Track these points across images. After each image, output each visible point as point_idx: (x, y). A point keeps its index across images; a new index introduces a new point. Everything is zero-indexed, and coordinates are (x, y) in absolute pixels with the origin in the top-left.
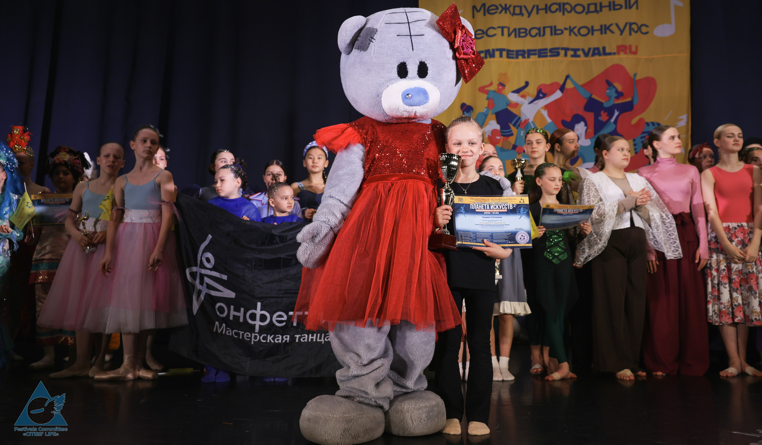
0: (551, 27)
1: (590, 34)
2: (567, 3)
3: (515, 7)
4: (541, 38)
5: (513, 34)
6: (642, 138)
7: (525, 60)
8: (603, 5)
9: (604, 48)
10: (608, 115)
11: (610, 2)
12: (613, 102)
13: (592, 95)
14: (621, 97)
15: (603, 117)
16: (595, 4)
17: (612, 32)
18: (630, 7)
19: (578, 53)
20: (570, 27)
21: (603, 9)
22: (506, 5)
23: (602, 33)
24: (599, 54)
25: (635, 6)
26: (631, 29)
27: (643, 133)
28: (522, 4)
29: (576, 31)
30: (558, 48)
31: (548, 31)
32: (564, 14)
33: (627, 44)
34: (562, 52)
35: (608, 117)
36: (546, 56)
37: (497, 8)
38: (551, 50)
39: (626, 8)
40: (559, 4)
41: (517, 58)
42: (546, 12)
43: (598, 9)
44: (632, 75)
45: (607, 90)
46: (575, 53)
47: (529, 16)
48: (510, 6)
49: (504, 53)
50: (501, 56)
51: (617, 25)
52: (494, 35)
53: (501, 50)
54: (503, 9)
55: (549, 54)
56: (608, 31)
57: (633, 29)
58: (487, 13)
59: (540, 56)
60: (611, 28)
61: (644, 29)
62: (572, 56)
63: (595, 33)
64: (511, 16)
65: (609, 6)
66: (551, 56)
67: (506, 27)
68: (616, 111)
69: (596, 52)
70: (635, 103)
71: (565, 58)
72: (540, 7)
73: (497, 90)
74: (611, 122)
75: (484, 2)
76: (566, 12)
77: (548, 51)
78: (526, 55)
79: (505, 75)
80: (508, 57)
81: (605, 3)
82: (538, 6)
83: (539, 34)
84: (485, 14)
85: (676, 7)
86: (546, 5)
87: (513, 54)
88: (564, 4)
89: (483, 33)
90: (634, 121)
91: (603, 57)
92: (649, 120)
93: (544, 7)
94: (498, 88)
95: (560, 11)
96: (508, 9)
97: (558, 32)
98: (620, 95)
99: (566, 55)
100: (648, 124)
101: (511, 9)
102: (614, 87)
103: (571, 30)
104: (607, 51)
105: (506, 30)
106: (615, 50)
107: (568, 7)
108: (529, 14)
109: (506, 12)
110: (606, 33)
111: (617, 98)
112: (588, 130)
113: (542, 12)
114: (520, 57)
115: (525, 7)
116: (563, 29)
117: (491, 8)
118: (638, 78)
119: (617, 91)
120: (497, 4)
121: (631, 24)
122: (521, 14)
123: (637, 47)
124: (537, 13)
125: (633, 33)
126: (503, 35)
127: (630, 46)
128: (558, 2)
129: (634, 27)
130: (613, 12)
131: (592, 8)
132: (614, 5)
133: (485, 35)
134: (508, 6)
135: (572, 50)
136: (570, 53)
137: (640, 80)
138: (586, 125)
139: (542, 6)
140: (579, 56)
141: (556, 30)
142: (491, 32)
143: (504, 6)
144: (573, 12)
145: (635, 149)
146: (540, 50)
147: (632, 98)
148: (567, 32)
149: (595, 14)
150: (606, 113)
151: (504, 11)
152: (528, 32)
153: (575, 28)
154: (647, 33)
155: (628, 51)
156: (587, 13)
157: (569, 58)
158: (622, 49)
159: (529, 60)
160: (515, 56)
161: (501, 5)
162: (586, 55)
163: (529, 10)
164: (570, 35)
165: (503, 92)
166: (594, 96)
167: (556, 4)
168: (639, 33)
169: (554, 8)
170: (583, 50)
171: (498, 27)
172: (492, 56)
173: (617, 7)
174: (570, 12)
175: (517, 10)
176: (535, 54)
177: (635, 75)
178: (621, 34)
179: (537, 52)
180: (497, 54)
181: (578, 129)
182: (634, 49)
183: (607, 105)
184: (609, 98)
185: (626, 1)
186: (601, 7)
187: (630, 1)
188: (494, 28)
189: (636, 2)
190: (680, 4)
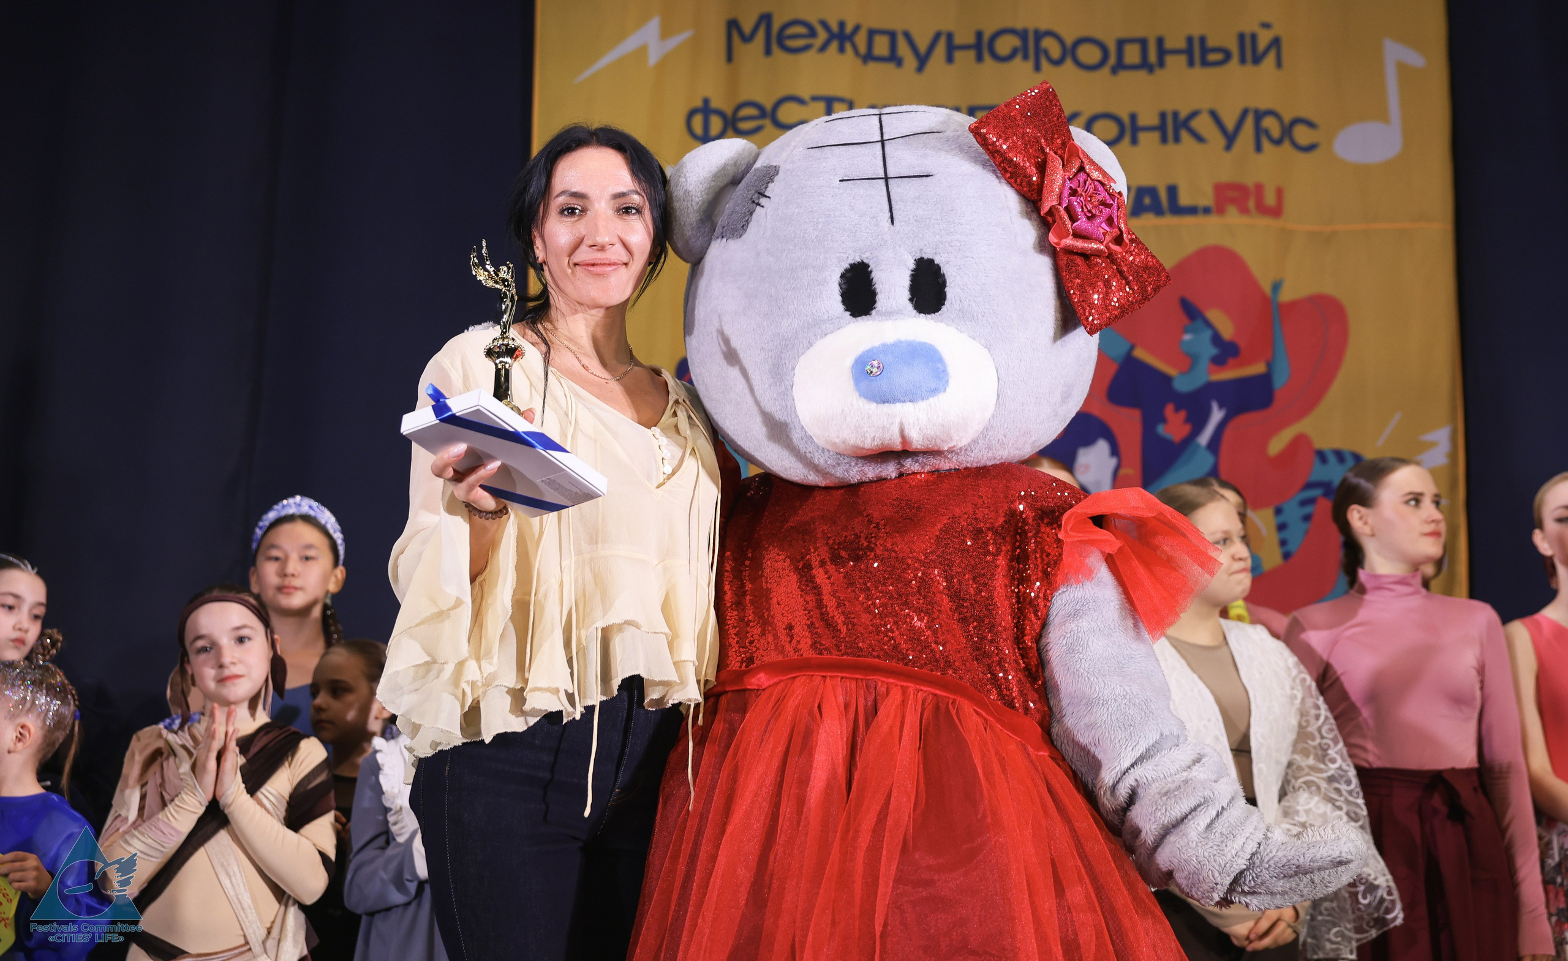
1: (1127, 139)
2: (1050, 33)
3: (872, 33)
6: (1304, 503)
8: (1169, 45)
9: (1172, 191)
10: (1188, 420)
11: (1190, 40)
12: (1205, 374)
13: (1132, 348)
14: (1231, 361)
15: (1173, 427)
16: (1143, 43)
17: (1200, 139)
18: (1257, 60)
21: (1169, 59)
22: (842, 25)
23: (1164, 140)
24: (1158, 210)
25: (1272, 53)
26: (1260, 133)
27: (1309, 486)
28: (898, 26)
32: (1037, 68)
33: (1249, 181)
35: (1186, 429)
37: (813, 33)
39: (1243, 61)
40: (1023, 35)
42: (980, 58)
43: (1153, 57)
44: (1267, 288)
45: (1185, 331)
47: (920, 69)
48: (857, 28)
51: (1214, 114)
54: (832, 36)
56: (1184, 135)
57: (1267, 133)
58: (775, 48)
60: (1195, 124)
61: (1302, 134)
63: (1142, 136)
64: (859, 62)
65: (1189, 52)
67: (840, 99)
68: (1215, 406)
69: (1147, 201)
70: (1280, 381)
72: (958, 40)
74: (1198, 446)
75: (765, 9)
76: (1044, 63)
81: (1176, 41)
82: (950, 36)
84: (768, 51)
85: (1403, 69)
86: (979, 35)
88: (1039, 35)
89: (763, 116)
90: (1277, 445)
91: (1169, 221)
92: (1325, 441)
93: (971, 39)
95: (1026, 57)
96: (850, 38)
98: (1226, 352)
100: (1322, 456)
101: (861, 40)
102: (1208, 324)
106: (1206, 199)
107: (1052, 47)
108: (922, 61)
109: (842, 50)
110: (1177, 139)
111: (1219, 361)
112: (1122, 472)
113: (964, 58)
115: (907, 36)
117: (788, 32)
118: (1287, 295)
119: (1217, 339)
120: (813, 20)
121: (1259, 115)
122: (894, 58)
123: (1280, 192)
124: (950, 59)
125: (1266, 144)
127: (1259, 188)
128: (1019, 25)
129: (1269, 123)
130: (1199, 72)
131: (1132, 54)
132: (1205, 50)
133: (767, 122)
134: (849, 29)
137: (1293, 305)
138: (1115, 451)
139: (965, 36)
142: (789, 115)
143: (835, 27)
144: (1069, 63)
145: (1283, 543)
147: (1269, 365)
149: (1142, 74)
150: (1182, 414)
151: (834, 45)
153: (1076, 115)
154: (1311, 148)
155: (1251, 204)
156: (1114, 71)
158: (1232, 196)
161: (824, 24)
163: (923, 47)
166: (1140, 353)
167: (1012, 31)
168: (1287, 145)
169: (1005, 45)
171: (815, 99)
173: (1213, 57)
174: (1058, 63)
175: (881, 46)
177: (1277, 286)
178: (1228, 147)
181: (1087, 467)
182: (1270, 200)
183: (1183, 384)
184: (1190, 361)
185: (1241, 37)
186: (1162, 52)
187: (1254, 37)
188: (800, 101)
189: (1276, 42)
190: (1415, 59)
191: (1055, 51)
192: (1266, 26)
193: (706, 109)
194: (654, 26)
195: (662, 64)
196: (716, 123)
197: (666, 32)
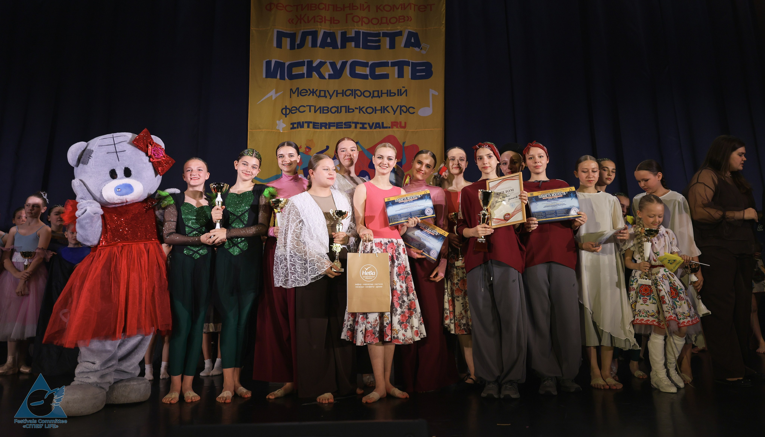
0: (346, 107)
1: (374, 112)
2: (358, 90)
3: (320, 91)
4: (339, 114)
5: (319, 111)
7: (326, 130)
9: (383, 123)
11: (387, 90)
16: (378, 91)
17: (389, 112)
18: (401, 95)
19: (365, 126)
20: (360, 107)
21: (383, 95)
22: (313, 90)
23: (381, 113)
24: (380, 128)
25: (405, 93)
26: (401, 110)
28: (326, 89)
29: (364, 110)
30: (350, 122)
31: (343, 109)
32: (355, 98)
33: (399, 121)
34: (353, 125)
36: (342, 128)
37: (307, 92)
38: (345, 123)
39: (398, 95)
40: (352, 90)
41: (321, 128)
42: (343, 96)
43: (380, 95)
44: (402, 144)
46: (363, 126)
47: (330, 99)
48: (317, 90)
49: (311, 125)
50: (308, 127)
51: (391, 107)
52: (304, 111)
53: (309, 123)
54: (311, 92)
55: (344, 126)
56: (385, 110)
57: (403, 110)
59: (337, 128)
60: (388, 109)
61: (411, 110)
62: (361, 128)
63: (377, 111)
64: (317, 97)
65: (387, 93)
66: (345, 128)
67: (313, 106)
69: (378, 126)
70: (404, 163)
71: (355, 130)
72: (338, 92)
73: (305, 152)
75: (298, 87)
76: (356, 96)
77: (343, 124)
78: (327, 127)
79: (311, 141)
80: (314, 128)
81: (385, 91)
82: (337, 91)
83: (337, 111)
84: (298, 96)
85: (433, 95)
86: (343, 90)
87: (318, 126)
88: (355, 90)
89: (297, 110)
91: (382, 130)
93: (341, 92)
94: (306, 150)
95: (352, 95)
96: (315, 92)
97: (350, 111)
99: (356, 127)
101: (318, 93)
103: (360, 109)
104: (385, 125)
105: (313, 108)
106: (390, 126)
107: (358, 93)
108: (331, 97)
109: (313, 95)
110: (384, 112)
113: (340, 96)
114: (323, 128)
115: (328, 91)
116: (354, 109)
117: (302, 92)
118: (406, 145)
120: (307, 89)
121: (401, 107)
122: (325, 96)
123: (405, 123)
124: (337, 96)
125: (403, 113)
126: (310, 111)
127: (401, 122)
128: (351, 88)
129: (404, 109)
130: (389, 98)
131: (376, 94)
132: (390, 93)
133: (298, 111)
134: (315, 90)
135: (361, 123)
136: (359, 126)
137: (408, 147)
140: (366, 128)
141: (349, 109)
142: (302, 109)
143: (312, 91)
144: (362, 96)
146: (337, 123)
147: (401, 160)
148: (358, 110)
149: (378, 98)
151: (312, 94)
152: (329, 110)
153: (363, 107)
154: (414, 113)
156: (372, 98)
157: (358, 129)
158: (395, 124)
159: (330, 130)
160: (319, 127)
161: (309, 90)
162: (371, 128)
163: (331, 94)
164: (360, 113)
165: (309, 153)
167: (350, 90)
168: (407, 113)
169: (348, 93)
170: (369, 124)
171: (307, 106)
172: (302, 127)
173: (392, 94)
174: (360, 96)
175: (322, 94)
176: (334, 126)
177: (404, 143)
178: (394, 114)
179: (336, 125)
180: (306, 125)
182: (403, 125)
185: (398, 90)
186: (382, 93)
187: (401, 90)
188: (304, 106)
189: (406, 91)
190: (436, 93)
191: (359, 93)
192: (404, 87)
193: (286, 108)
194: (274, 91)
195: (276, 99)
196: (288, 111)
197: (276, 93)
